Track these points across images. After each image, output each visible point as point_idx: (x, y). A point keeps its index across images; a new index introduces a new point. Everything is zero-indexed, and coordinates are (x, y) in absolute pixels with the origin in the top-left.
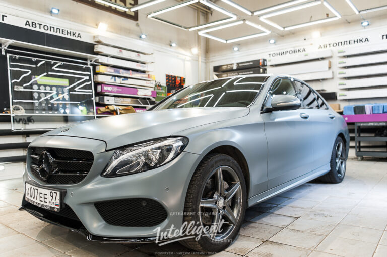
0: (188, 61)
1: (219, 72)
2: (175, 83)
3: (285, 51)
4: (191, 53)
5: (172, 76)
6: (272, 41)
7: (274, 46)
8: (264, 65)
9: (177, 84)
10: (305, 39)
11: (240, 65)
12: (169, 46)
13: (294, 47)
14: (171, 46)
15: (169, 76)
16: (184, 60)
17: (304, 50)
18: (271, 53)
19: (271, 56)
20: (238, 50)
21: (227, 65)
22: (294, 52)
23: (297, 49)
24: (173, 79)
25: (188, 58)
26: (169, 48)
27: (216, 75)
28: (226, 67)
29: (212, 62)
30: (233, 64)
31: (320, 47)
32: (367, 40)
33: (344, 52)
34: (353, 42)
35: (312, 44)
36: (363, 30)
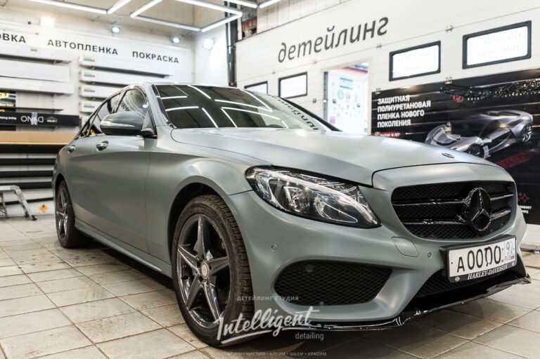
10: (29, 23)
13: (5, 30)
17: (22, 40)
22: (5, 37)
23: (11, 33)
31: (50, 42)
32: (115, 52)
33: (93, 61)
34: (98, 50)
35: (37, 34)
36: (111, 37)
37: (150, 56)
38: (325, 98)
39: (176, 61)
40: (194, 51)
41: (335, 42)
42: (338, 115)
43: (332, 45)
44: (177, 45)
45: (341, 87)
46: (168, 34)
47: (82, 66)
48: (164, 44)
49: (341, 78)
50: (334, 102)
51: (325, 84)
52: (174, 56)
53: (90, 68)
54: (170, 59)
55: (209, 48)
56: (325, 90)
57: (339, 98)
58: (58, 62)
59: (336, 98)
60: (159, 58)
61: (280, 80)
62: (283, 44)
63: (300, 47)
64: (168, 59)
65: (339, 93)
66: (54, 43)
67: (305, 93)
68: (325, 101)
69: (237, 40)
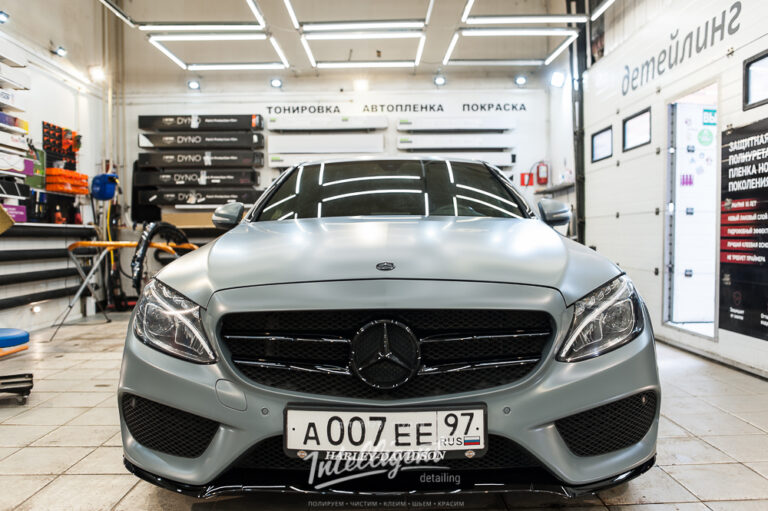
0: (83, 95)
1: (153, 130)
2: (60, 145)
3: (300, 105)
4: (90, 77)
5: (54, 127)
6: (276, 83)
7: (278, 93)
8: (260, 127)
9: (65, 147)
10: (342, 90)
11: (207, 121)
12: (49, 54)
13: (319, 102)
14: (54, 53)
15: (48, 125)
16: (76, 93)
17: (337, 110)
18: (274, 105)
19: (272, 110)
20: (199, 88)
21: (175, 117)
22: (319, 109)
23: (325, 105)
24: (57, 134)
25: (84, 90)
26: (48, 57)
27: (147, 136)
28: (172, 120)
29: (131, 104)
30: (190, 116)
31: (366, 108)
32: (441, 108)
33: (410, 123)
34: (419, 108)
35: (351, 101)
36: (436, 91)
37: (486, 107)
38: (672, 144)
39: (523, 107)
40: (548, 92)
41: (680, 56)
42: (700, 171)
43: (676, 61)
44: (523, 87)
45: (705, 124)
46: (510, 75)
47: (399, 131)
48: (505, 88)
49: (705, 111)
50: (690, 150)
51: (673, 123)
52: (518, 102)
53: (409, 132)
54: (514, 107)
55: (560, 85)
56: (673, 133)
57: (701, 142)
58: (372, 130)
59: (694, 142)
60: (499, 107)
61: (625, 122)
62: (627, 68)
63: (643, 68)
64: (510, 107)
65: (701, 134)
66: (370, 109)
67: (647, 140)
68: (672, 150)
69: (586, 68)
